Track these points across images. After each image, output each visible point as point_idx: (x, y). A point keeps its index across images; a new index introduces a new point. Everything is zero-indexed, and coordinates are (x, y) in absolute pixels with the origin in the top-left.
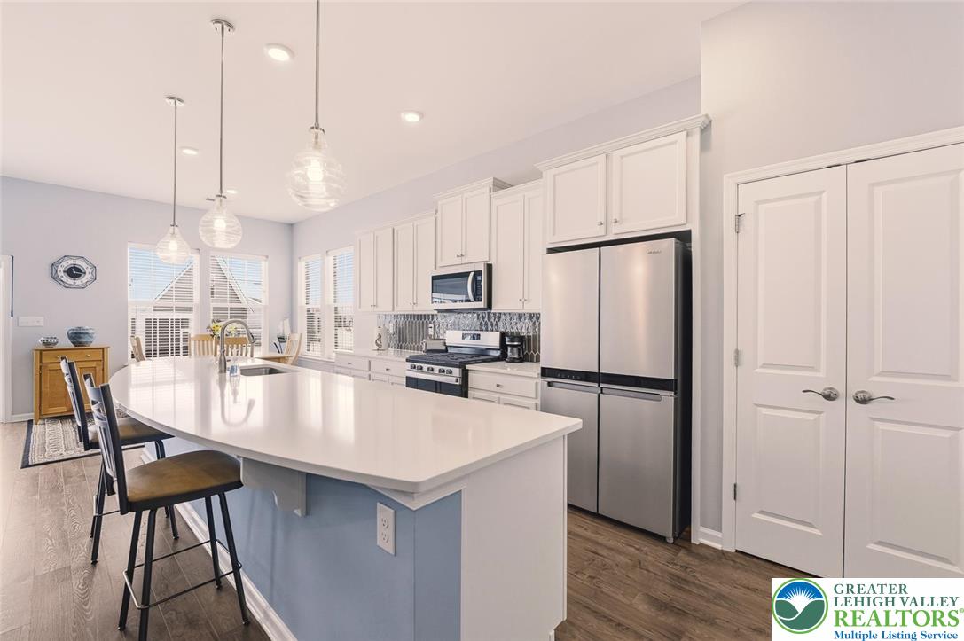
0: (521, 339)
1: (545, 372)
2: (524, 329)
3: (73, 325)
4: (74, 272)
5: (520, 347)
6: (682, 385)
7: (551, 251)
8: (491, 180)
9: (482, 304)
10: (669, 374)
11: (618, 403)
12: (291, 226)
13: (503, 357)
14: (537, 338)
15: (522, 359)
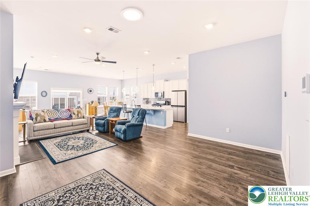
0: (168, 102)
1: (172, 106)
2: (169, 101)
3: (92, 100)
4: (91, 91)
5: (168, 103)
6: (185, 106)
7: (172, 91)
8: (164, 80)
9: (163, 97)
10: (184, 105)
11: (179, 108)
12: (122, 80)
13: (166, 105)
14: (170, 102)
15: (168, 105)
